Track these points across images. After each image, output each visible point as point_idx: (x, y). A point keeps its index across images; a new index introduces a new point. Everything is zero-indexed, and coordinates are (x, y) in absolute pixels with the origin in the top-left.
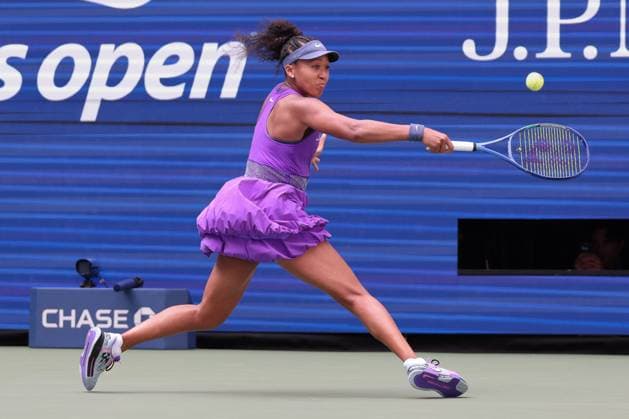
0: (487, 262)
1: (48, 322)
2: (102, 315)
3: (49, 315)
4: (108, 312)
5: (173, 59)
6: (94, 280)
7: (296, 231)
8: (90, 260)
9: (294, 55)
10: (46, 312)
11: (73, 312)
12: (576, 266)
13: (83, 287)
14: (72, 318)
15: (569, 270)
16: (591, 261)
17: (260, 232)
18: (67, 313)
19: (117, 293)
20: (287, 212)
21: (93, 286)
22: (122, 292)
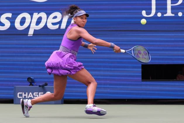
0: (150, 77)
1: (19, 96)
2: (35, 94)
3: (19, 94)
4: (37, 93)
5: (55, 17)
6: (33, 84)
7: (72, 68)
8: (31, 77)
9: (76, 15)
10: (18, 94)
11: (27, 93)
12: (177, 78)
13: (29, 86)
14: (27, 95)
15: (175, 80)
16: (181, 77)
17: (62, 67)
18: (25, 94)
19: (40, 88)
20: (70, 62)
21: (33, 85)
22: (41, 87)
